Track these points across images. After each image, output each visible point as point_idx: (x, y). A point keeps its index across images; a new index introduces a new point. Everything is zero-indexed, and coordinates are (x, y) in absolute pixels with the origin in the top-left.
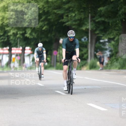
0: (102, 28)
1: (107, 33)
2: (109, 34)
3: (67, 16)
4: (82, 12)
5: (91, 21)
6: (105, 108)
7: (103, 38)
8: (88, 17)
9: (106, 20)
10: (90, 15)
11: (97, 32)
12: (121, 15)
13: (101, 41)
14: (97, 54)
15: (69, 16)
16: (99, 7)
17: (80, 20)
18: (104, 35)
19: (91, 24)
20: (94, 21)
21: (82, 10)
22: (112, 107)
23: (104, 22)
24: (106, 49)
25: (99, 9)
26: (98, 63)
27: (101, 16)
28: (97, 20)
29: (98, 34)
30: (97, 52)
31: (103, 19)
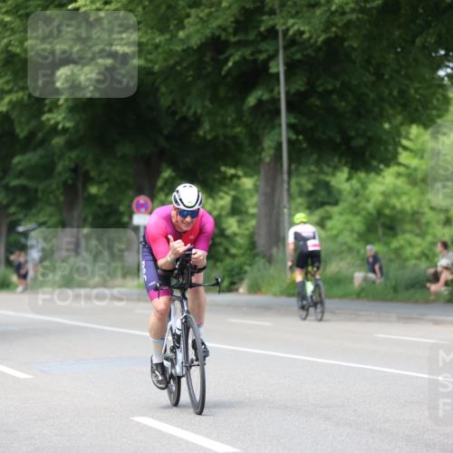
0: (22, 199)
1: (34, 211)
2: (35, 215)
6: (28, 373)
7: (23, 223)
9: (31, 184)
11: (12, 210)
12: (63, 173)
13: (21, 229)
14: (12, 258)
16: (13, 157)
18: (26, 216)
23: (24, 189)
26: (14, 278)
29: (14, 214)
30: (12, 253)
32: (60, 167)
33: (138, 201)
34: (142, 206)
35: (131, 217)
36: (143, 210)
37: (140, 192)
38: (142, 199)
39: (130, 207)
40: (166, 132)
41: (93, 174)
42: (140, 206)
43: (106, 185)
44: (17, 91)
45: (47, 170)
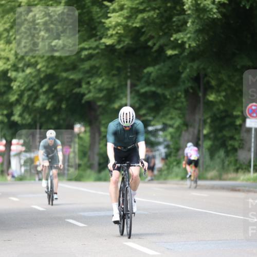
0: (152, 104)
1: (161, 113)
2: (163, 116)
3: (88, 83)
4: (114, 75)
5: (131, 92)
8: (126, 85)
9: (159, 91)
10: (129, 82)
11: (143, 112)
12: (186, 82)
13: (150, 128)
15: (92, 83)
16: (145, 68)
17: (113, 89)
18: (154, 117)
19: (131, 98)
20: (137, 92)
21: (114, 72)
22: (168, 249)
23: (154, 95)
24: (159, 144)
25: (146, 71)
27: (148, 83)
28: (143, 91)
29: (144, 115)
31: (153, 89)
32: (183, 76)
33: (251, 108)
34: (254, 111)
35: (244, 121)
36: (255, 115)
38: (254, 106)
41: (213, 83)
43: (223, 94)
44: (149, 11)
45: (173, 79)
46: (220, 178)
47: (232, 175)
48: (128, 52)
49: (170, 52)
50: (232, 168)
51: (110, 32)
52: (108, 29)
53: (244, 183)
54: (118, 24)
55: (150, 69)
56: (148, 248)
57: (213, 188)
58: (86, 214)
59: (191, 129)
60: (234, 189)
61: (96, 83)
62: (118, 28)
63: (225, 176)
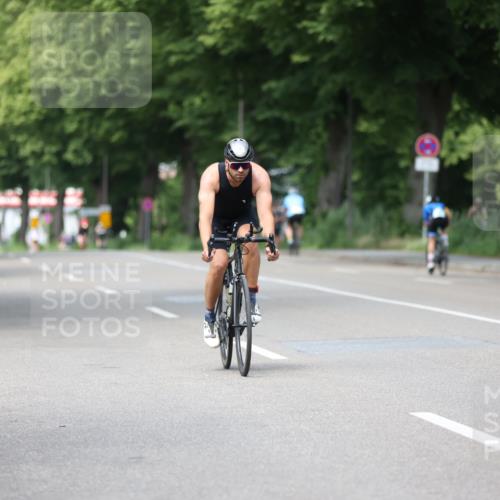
0: (275, 136)
1: (291, 149)
3: (180, 103)
4: (221, 93)
5: (245, 119)
8: (236, 109)
9: (286, 116)
10: (241, 105)
11: (263, 147)
12: (325, 104)
13: (274, 172)
15: (186, 104)
16: (265, 81)
17: (218, 115)
18: (280, 155)
22: (299, 351)
23: (278, 123)
25: (265, 87)
27: (269, 107)
28: (261, 117)
29: (265, 151)
31: (276, 113)
32: (322, 92)
33: (422, 142)
34: (428, 146)
35: (413, 161)
36: (428, 152)
37: (425, 129)
38: (428, 138)
39: (412, 148)
40: (457, 54)
42: (425, 147)
43: (382, 121)
45: (304, 100)
46: (376, 246)
47: (395, 241)
48: (240, 59)
49: (297, 58)
50: (395, 231)
51: (212, 27)
52: (209, 22)
53: (414, 254)
54: (224, 15)
55: (272, 84)
56: (268, 349)
57: (367, 261)
58: (176, 299)
59: (333, 175)
60: (398, 262)
61: (192, 104)
62: (225, 20)
63: (383, 243)
